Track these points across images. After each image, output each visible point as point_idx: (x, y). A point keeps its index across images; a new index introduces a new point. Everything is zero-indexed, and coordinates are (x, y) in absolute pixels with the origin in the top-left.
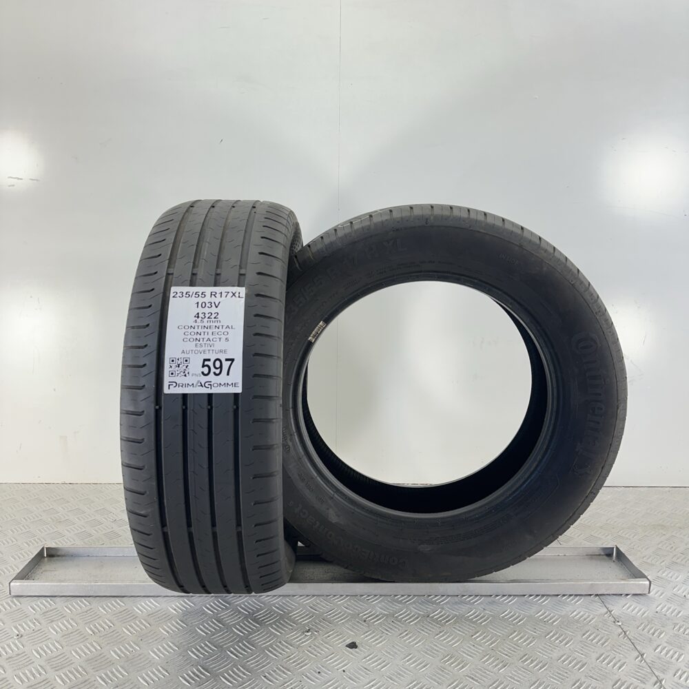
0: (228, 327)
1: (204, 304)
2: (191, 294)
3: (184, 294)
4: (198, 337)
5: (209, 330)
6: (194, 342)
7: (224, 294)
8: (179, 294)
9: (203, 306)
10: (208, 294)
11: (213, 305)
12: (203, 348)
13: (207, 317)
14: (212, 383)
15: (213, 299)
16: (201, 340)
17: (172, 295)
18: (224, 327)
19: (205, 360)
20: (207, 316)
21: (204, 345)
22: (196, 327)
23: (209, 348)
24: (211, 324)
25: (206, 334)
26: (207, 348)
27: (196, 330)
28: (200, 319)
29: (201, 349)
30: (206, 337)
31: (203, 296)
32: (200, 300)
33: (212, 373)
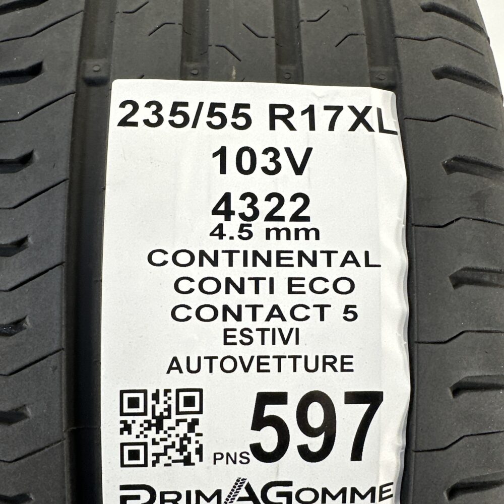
0: (350, 258)
1: (246, 157)
2: (191, 111)
3: (165, 113)
4: (233, 299)
5: (273, 271)
6: (219, 325)
7: (323, 118)
8: (145, 113)
9: (246, 165)
10: (259, 115)
11: (283, 159)
12: (256, 349)
13: (263, 214)
14: (293, 490)
15: (281, 137)
16: (247, 313)
17: (116, 114)
18: (337, 259)
19: (264, 399)
20: (265, 207)
21: (257, 336)
22: (223, 258)
23: (280, 348)
24: (283, 244)
25: (264, 286)
26: (269, 349)
27: (222, 272)
28: (236, 221)
29: (246, 352)
30: (266, 300)
31: (241, 121)
32: (232, 139)
33: (292, 450)
